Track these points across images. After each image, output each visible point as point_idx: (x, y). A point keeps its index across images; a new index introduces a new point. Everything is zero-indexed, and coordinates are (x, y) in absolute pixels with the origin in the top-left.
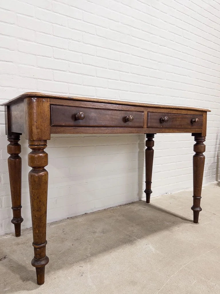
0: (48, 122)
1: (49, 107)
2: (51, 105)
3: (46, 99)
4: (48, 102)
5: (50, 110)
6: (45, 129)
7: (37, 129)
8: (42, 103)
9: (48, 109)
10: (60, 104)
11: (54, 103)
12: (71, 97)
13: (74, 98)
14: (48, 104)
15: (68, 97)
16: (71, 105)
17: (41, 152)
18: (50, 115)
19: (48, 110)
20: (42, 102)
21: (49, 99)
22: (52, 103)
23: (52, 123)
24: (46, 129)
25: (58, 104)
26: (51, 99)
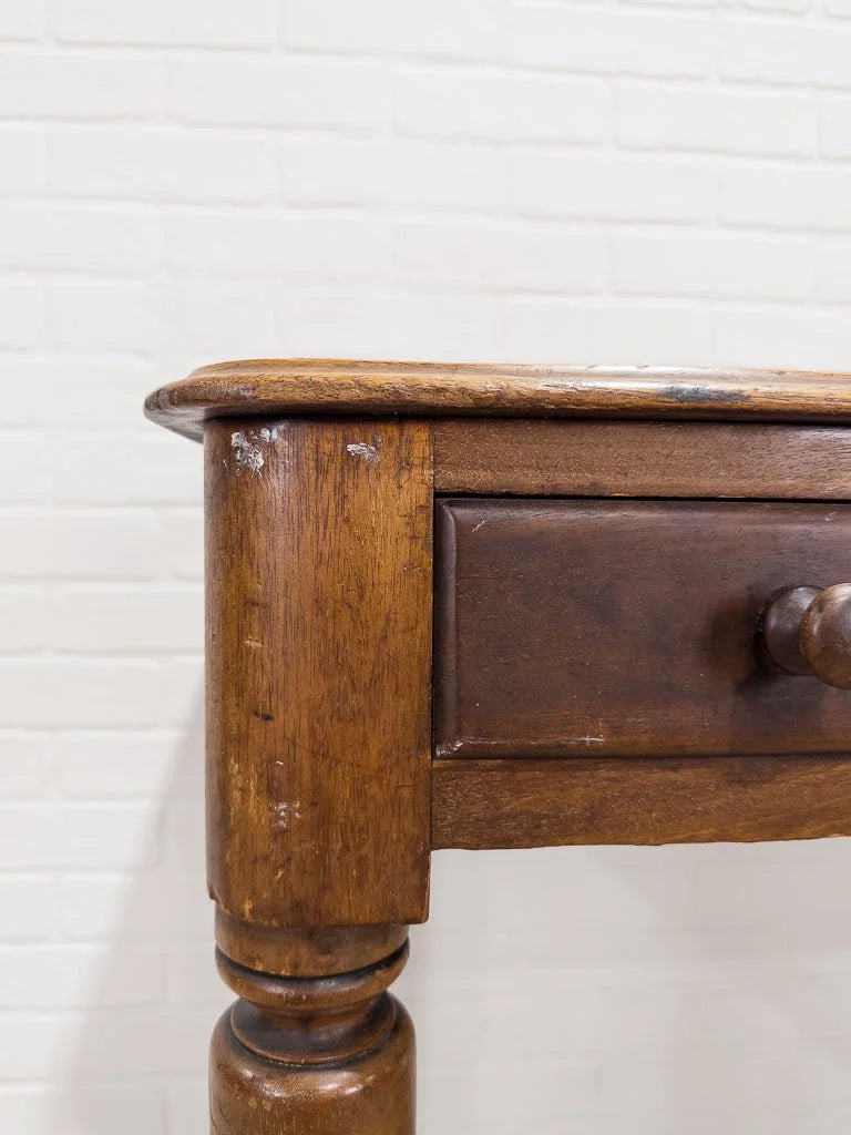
0: (402, 707)
1: (424, 527)
2: (444, 497)
3: (392, 431)
4: (404, 465)
5: (428, 560)
6: (359, 793)
7: (272, 792)
8: (339, 487)
9: (404, 558)
10: (567, 481)
11: (480, 478)
12: (712, 386)
13: (747, 388)
14: (415, 490)
15: (671, 393)
16: (707, 485)
17: (332, 1047)
18: (425, 627)
19: (411, 565)
20: (334, 475)
21: (420, 435)
22: (453, 478)
23: (450, 727)
24: (373, 789)
25: (532, 481)
26: (449, 430)
